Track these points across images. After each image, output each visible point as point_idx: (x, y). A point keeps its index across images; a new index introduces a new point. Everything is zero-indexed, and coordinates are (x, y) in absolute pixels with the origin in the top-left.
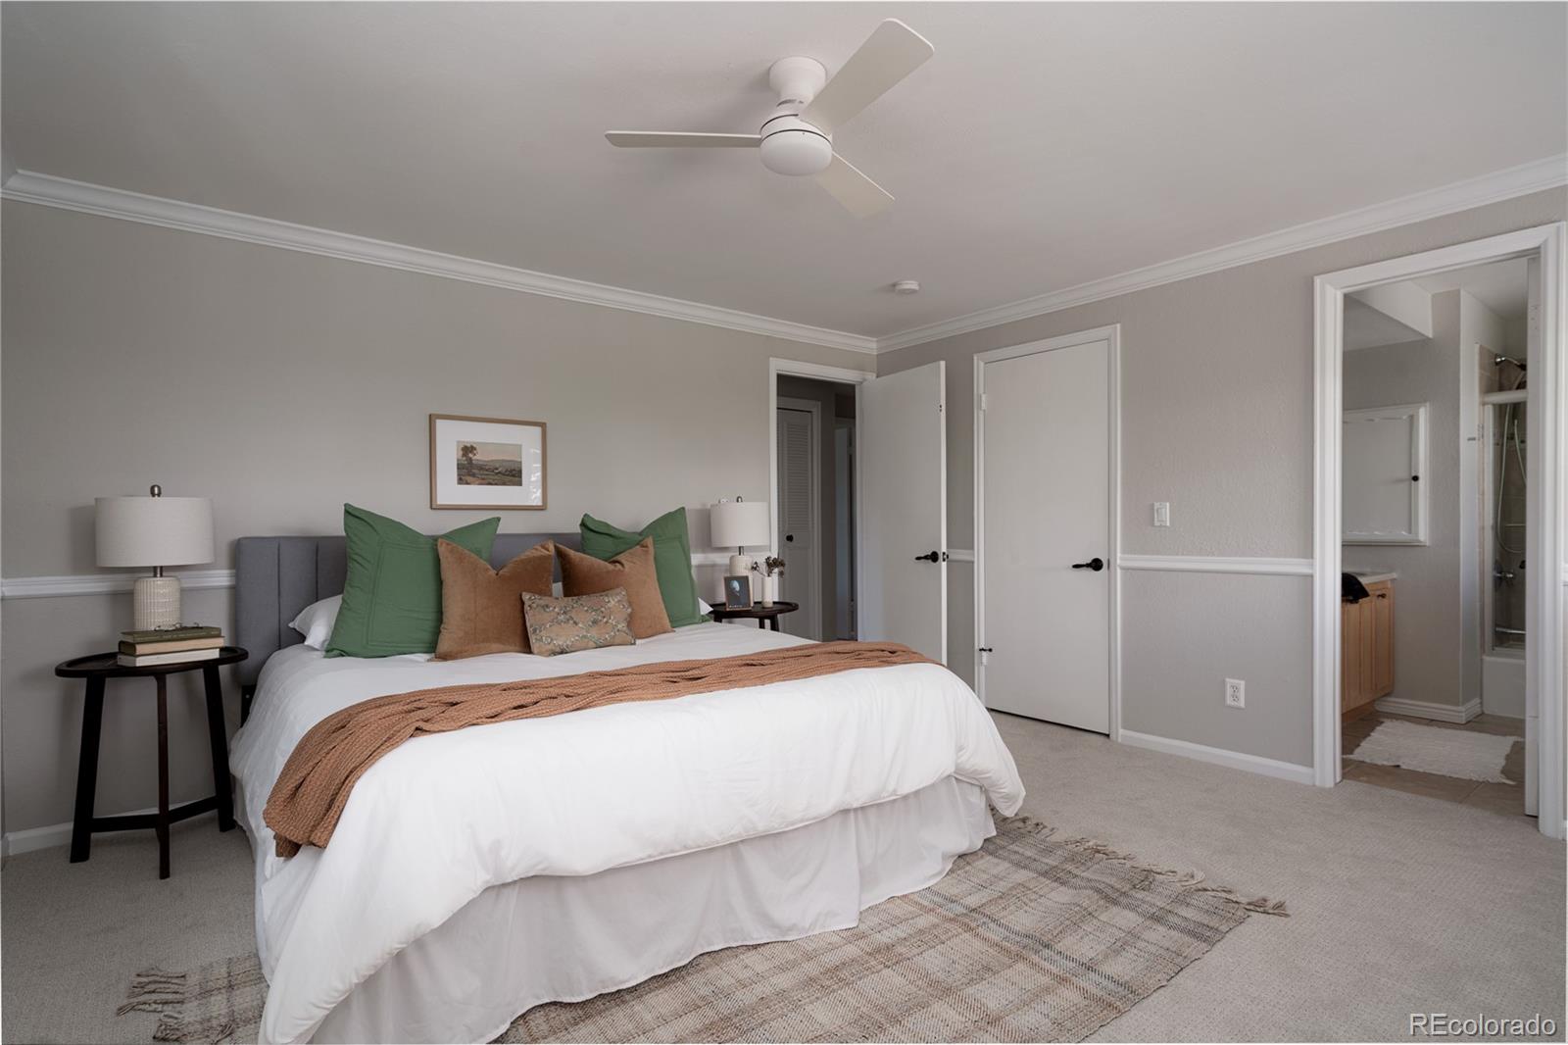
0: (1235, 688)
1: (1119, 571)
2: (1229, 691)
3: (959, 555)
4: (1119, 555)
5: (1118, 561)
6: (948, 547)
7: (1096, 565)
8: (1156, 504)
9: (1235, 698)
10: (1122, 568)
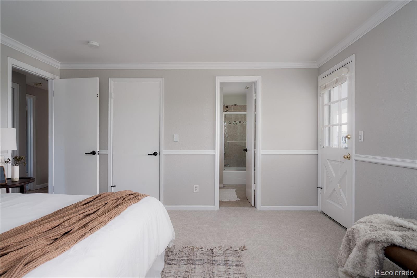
0: (196, 187)
1: (163, 156)
2: (195, 188)
3: (103, 152)
4: (163, 151)
5: (163, 153)
6: (99, 149)
7: (155, 154)
8: (174, 135)
9: (196, 190)
10: (165, 155)
